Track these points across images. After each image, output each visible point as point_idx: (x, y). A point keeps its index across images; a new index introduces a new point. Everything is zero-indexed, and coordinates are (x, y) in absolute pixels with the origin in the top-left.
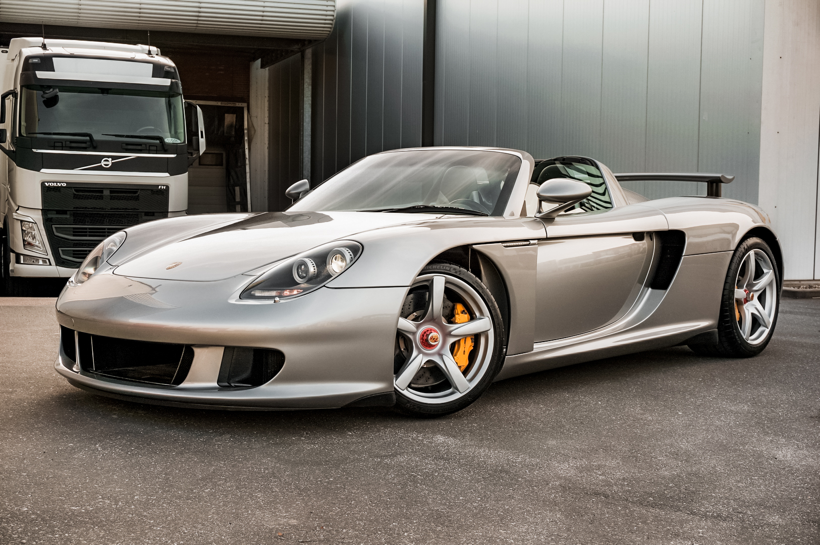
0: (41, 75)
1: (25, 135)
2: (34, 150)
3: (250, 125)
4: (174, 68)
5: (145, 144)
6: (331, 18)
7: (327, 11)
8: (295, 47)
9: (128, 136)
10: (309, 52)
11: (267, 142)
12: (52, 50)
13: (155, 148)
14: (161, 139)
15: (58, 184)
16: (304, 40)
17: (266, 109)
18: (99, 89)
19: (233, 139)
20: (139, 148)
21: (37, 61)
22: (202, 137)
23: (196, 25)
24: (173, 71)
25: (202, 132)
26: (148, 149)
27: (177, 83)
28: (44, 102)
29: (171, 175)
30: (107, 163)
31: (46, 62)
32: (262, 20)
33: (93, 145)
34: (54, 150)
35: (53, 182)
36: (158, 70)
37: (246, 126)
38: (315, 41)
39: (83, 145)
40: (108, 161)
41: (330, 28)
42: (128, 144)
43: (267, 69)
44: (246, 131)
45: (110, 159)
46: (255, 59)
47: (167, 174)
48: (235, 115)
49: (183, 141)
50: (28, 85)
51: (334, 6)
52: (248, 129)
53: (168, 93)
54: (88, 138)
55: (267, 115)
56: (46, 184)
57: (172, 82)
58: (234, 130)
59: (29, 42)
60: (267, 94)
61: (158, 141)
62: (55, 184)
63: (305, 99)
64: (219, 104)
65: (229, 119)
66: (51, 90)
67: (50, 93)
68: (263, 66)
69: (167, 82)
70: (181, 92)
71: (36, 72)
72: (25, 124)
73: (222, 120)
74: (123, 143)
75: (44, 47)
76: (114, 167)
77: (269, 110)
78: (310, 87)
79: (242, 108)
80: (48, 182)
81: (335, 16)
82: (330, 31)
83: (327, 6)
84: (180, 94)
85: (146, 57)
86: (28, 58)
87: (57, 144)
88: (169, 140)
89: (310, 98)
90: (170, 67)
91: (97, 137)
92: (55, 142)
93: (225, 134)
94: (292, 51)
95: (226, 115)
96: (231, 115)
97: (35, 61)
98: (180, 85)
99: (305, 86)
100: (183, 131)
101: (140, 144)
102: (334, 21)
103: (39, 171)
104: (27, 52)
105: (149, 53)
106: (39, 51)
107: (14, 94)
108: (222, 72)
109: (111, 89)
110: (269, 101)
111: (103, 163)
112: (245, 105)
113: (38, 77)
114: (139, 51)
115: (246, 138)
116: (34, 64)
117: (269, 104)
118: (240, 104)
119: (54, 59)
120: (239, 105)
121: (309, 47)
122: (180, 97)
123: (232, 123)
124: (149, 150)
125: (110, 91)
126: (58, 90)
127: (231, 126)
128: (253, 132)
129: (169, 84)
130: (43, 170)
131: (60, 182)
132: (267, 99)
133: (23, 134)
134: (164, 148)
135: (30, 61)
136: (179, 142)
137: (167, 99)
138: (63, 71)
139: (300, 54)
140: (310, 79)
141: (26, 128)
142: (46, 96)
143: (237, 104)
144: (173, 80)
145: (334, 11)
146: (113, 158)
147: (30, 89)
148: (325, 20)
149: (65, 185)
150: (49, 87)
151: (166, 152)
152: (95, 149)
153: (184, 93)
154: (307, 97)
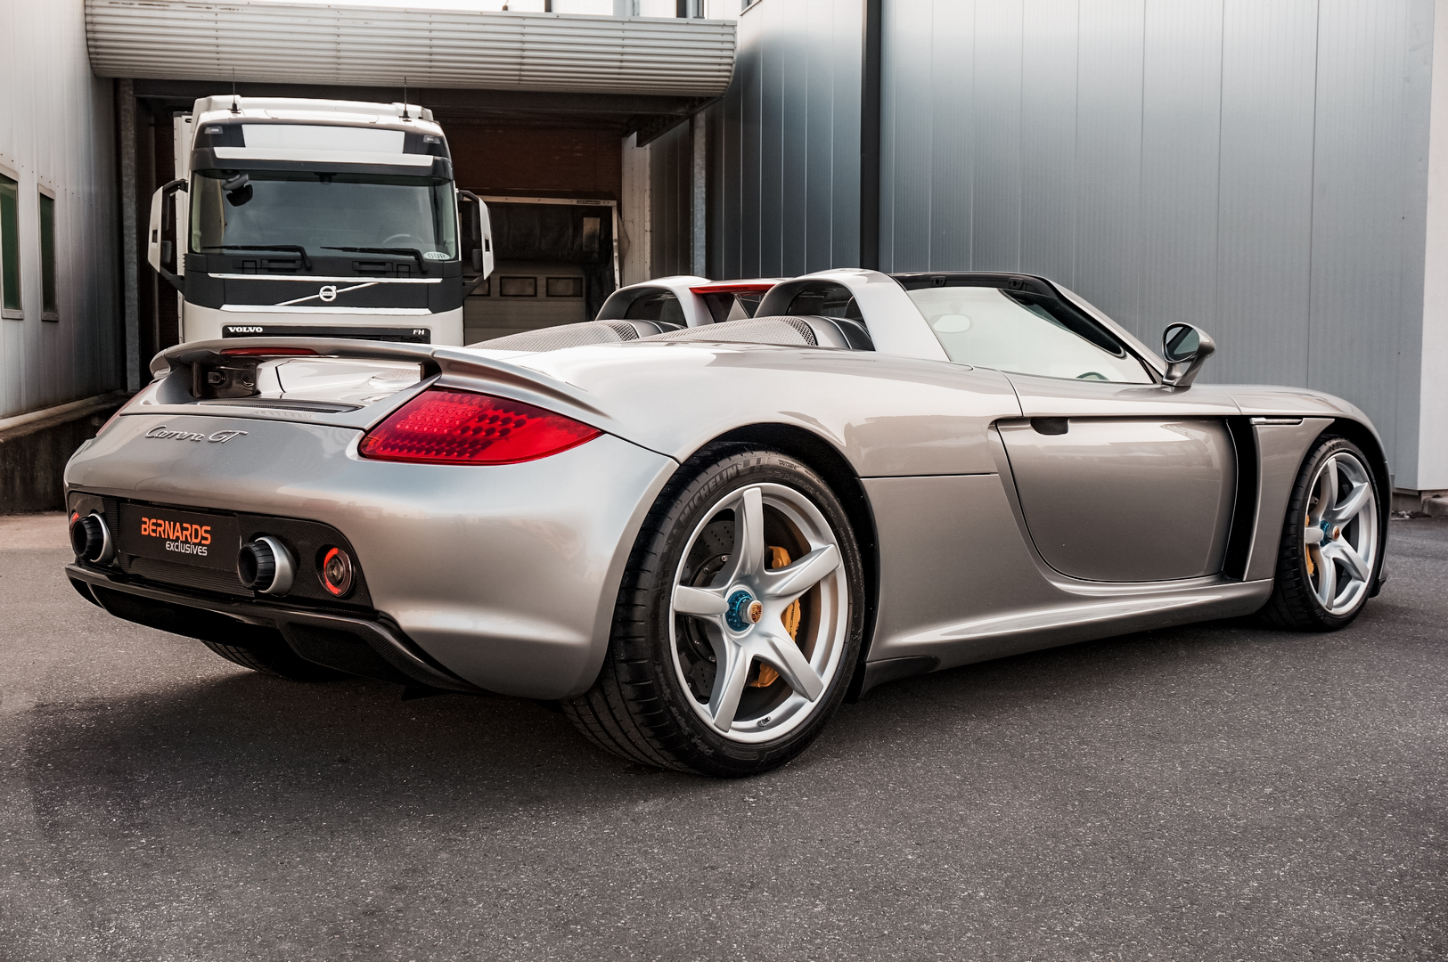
0: (222, 152)
1: (199, 251)
2: (211, 275)
3: (622, 234)
4: (441, 139)
5: (392, 262)
6: (729, 61)
7: (721, 50)
8: (680, 111)
9: (363, 250)
10: (701, 118)
11: (648, 260)
12: (244, 114)
13: (406, 269)
14: (416, 253)
15: (250, 328)
16: (693, 99)
17: (647, 209)
18: (316, 173)
19: (596, 255)
20: (381, 268)
21: (217, 130)
22: (487, 249)
23: (518, 78)
24: (438, 142)
25: (487, 242)
26: (395, 269)
27: (444, 163)
28: (229, 196)
29: (434, 311)
30: (328, 294)
31: (232, 133)
32: (620, 68)
33: (307, 266)
34: (243, 273)
35: (242, 326)
36: (414, 142)
37: (615, 236)
38: (708, 98)
39: (291, 266)
40: (331, 291)
41: (729, 77)
42: (362, 262)
43: (648, 146)
44: (615, 244)
45: (333, 288)
46: (628, 133)
47: (427, 311)
48: (599, 219)
49: (453, 256)
50: (204, 171)
51: (733, 42)
52: (619, 241)
53: (433, 178)
54: (298, 254)
55: (648, 218)
56: (231, 329)
57: (435, 162)
58: (597, 241)
59: (216, 103)
60: (648, 187)
61: (413, 257)
62: (245, 328)
63: (696, 190)
64: (574, 202)
65: (590, 225)
66: (238, 177)
67: (236, 181)
68: (640, 143)
69: (426, 160)
70: (451, 177)
71: (216, 149)
72: (199, 233)
73: (578, 227)
74: (355, 260)
75: (235, 109)
76: (342, 301)
77: (651, 211)
78: (704, 172)
79: (610, 208)
80: (233, 326)
81: (735, 58)
82: (727, 82)
83: (722, 42)
84: (450, 180)
85: (400, 122)
86: (203, 127)
87: (247, 265)
88: (432, 255)
89: (704, 189)
90: (435, 136)
91: (311, 252)
92: (243, 261)
93: (584, 248)
94: (678, 117)
95: (585, 219)
96: (592, 219)
97: (216, 130)
98: (450, 165)
99: (696, 170)
100: (453, 240)
101: (383, 263)
102: (734, 65)
103: (219, 309)
104: (206, 117)
105: (406, 115)
106: (225, 115)
107: (183, 185)
108: (579, 154)
109: (335, 174)
110: (651, 196)
111: (322, 295)
112: (613, 203)
113: (218, 156)
114: (388, 113)
115: (616, 254)
116: (214, 135)
117: (651, 201)
118: (606, 201)
119: (243, 126)
120: (603, 203)
121: (701, 108)
122: (449, 185)
123: (596, 231)
124: (398, 272)
125: (333, 177)
126: (247, 177)
127: (592, 236)
128: (626, 245)
129: (429, 163)
130: (225, 307)
131: (252, 326)
132: (648, 194)
133: (194, 249)
134: (422, 268)
135: (209, 131)
136: (447, 257)
137: (432, 188)
138: (259, 146)
139: (688, 121)
140: (704, 160)
141: (202, 239)
142: (228, 186)
143: (602, 201)
144: (438, 158)
145: (733, 50)
146: (339, 285)
147: (210, 177)
148: (720, 64)
149: (261, 330)
150: (235, 172)
151: (424, 274)
152: (309, 272)
153: (456, 178)
154: (699, 187)
